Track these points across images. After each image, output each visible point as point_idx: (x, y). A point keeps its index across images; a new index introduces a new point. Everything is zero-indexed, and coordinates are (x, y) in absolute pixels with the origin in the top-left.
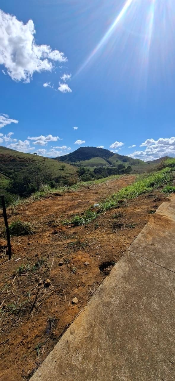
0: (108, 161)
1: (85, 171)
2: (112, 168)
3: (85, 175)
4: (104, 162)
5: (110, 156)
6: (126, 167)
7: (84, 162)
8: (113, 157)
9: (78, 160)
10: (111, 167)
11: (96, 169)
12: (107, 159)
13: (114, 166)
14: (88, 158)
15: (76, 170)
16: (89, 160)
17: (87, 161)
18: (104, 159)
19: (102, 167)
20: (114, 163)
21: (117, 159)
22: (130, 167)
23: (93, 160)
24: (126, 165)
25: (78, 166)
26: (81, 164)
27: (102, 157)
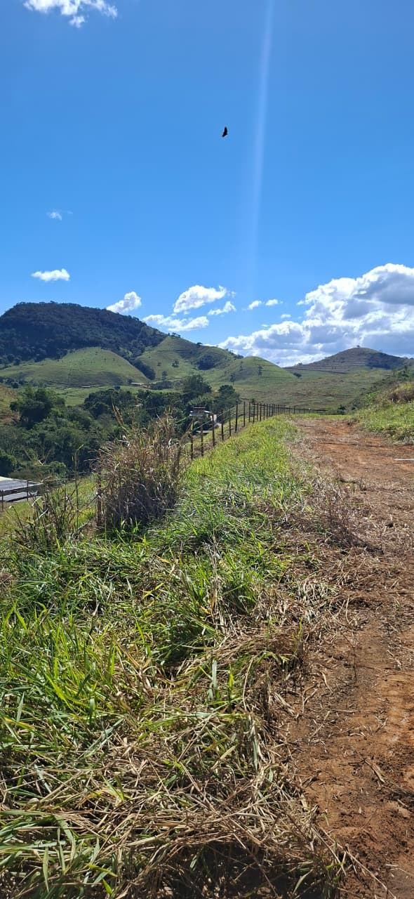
0: (138, 365)
1: (48, 406)
2: (158, 391)
3: (50, 422)
4: (125, 369)
5: (147, 345)
6: (215, 389)
7: (38, 370)
8: (158, 348)
9: (10, 360)
10: (153, 387)
11: (91, 397)
12: (135, 356)
13: (167, 385)
14: (55, 351)
15: (8, 400)
16: (58, 358)
17: (50, 364)
18: (123, 355)
19: (117, 388)
20: (165, 374)
21: (177, 356)
22: (231, 387)
23: (74, 361)
24: (214, 379)
25: (13, 383)
26: (22, 376)
27: (116, 349)
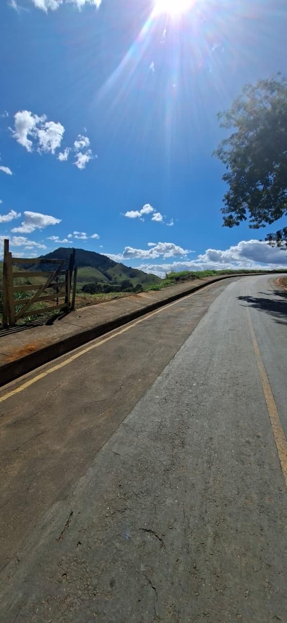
0: (106, 275)
4: (98, 275)
5: (109, 267)
6: (135, 285)
8: (114, 268)
10: (111, 284)
11: (85, 286)
12: (104, 271)
13: (116, 283)
18: (99, 270)
19: (96, 283)
20: (116, 279)
21: (121, 272)
22: (141, 286)
24: (134, 282)
27: (97, 268)
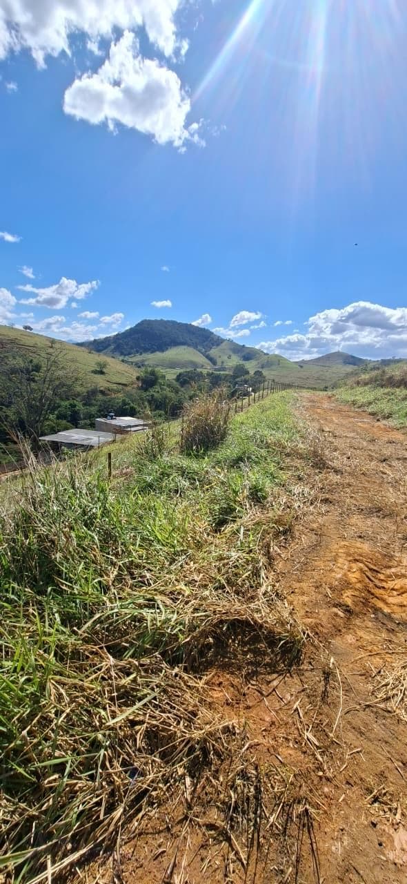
0: (208, 357)
1: (157, 379)
2: (218, 372)
3: (157, 388)
4: (200, 359)
5: (213, 345)
6: (252, 372)
7: (152, 358)
8: (220, 347)
9: (137, 352)
10: (216, 370)
11: (180, 374)
12: (206, 351)
13: (224, 369)
14: (162, 348)
15: (135, 375)
16: (163, 351)
17: (159, 355)
18: (199, 351)
19: (195, 370)
20: (223, 362)
21: (231, 353)
22: (261, 372)
23: (172, 353)
24: (251, 367)
25: (138, 365)
26: (143, 361)
27: (195, 347)
